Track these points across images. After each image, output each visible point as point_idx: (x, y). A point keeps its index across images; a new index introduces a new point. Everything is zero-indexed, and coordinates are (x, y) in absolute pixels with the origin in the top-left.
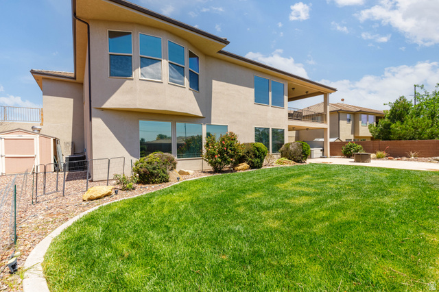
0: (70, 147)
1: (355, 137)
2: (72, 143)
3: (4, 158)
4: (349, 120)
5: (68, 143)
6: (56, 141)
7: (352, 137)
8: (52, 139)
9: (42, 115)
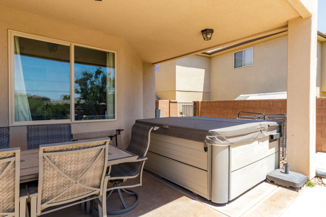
1: (322, 93)
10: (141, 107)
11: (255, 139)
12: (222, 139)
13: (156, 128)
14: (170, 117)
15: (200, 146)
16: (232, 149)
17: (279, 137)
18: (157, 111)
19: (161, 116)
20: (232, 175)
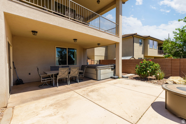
1: (144, 56)
4: (141, 44)
7: (142, 56)
10: (83, 62)
11: (107, 69)
12: (99, 68)
13: (87, 67)
14: (91, 65)
15: (95, 69)
16: (101, 70)
17: (114, 69)
18: (87, 63)
19: (88, 64)
20: (101, 75)
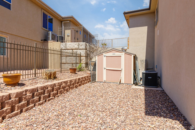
0: (144, 64)
2: (146, 60)
3: (105, 69)
5: (143, 61)
6: (135, 58)
8: (133, 56)
9: (129, 42)
